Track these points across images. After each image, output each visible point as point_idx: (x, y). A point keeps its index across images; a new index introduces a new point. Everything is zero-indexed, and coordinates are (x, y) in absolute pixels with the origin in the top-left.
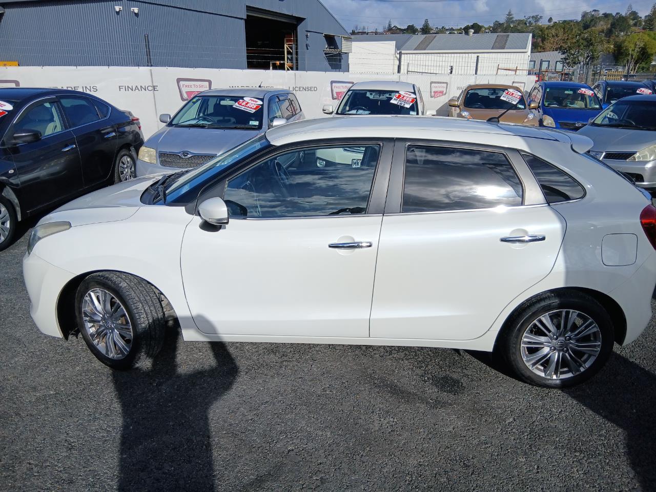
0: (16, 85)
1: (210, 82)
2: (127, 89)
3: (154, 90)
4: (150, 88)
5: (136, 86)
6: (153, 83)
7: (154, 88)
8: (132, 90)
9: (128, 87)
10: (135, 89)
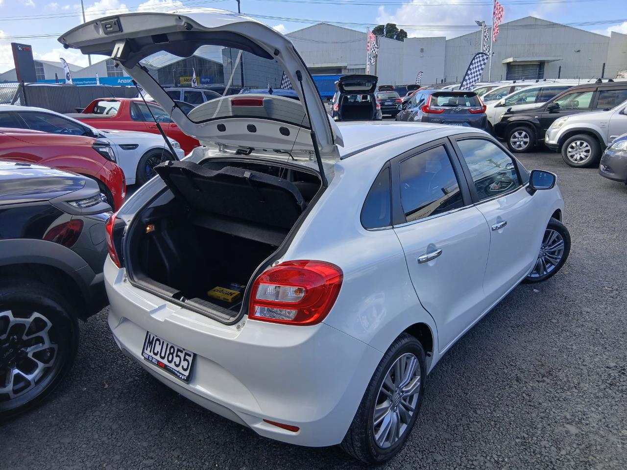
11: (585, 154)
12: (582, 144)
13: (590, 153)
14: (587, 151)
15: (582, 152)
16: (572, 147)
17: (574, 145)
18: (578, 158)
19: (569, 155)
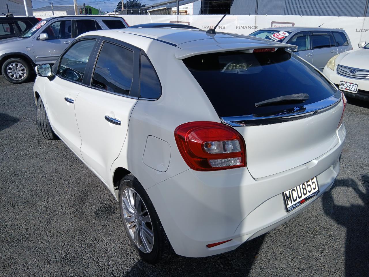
0: (188, 24)
1: (293, 24)
2: (240, 28)
3: (256, 29)
4: (253, 27)
5: (246, 26)
6: (255, 24)
7: (256, 27)
8: (243, 28)
9: (241, 26)
10: (245, 28)
11: (22, 72)
12: (17, 65)
13: (25, 71)
14: (23, 70)
15: (19, 71)
16: (10, 69)
17: (11, 66)
18: (18, 76)
19: (10, 74)
